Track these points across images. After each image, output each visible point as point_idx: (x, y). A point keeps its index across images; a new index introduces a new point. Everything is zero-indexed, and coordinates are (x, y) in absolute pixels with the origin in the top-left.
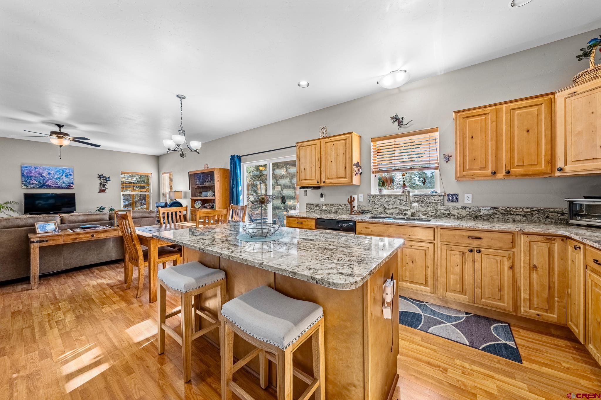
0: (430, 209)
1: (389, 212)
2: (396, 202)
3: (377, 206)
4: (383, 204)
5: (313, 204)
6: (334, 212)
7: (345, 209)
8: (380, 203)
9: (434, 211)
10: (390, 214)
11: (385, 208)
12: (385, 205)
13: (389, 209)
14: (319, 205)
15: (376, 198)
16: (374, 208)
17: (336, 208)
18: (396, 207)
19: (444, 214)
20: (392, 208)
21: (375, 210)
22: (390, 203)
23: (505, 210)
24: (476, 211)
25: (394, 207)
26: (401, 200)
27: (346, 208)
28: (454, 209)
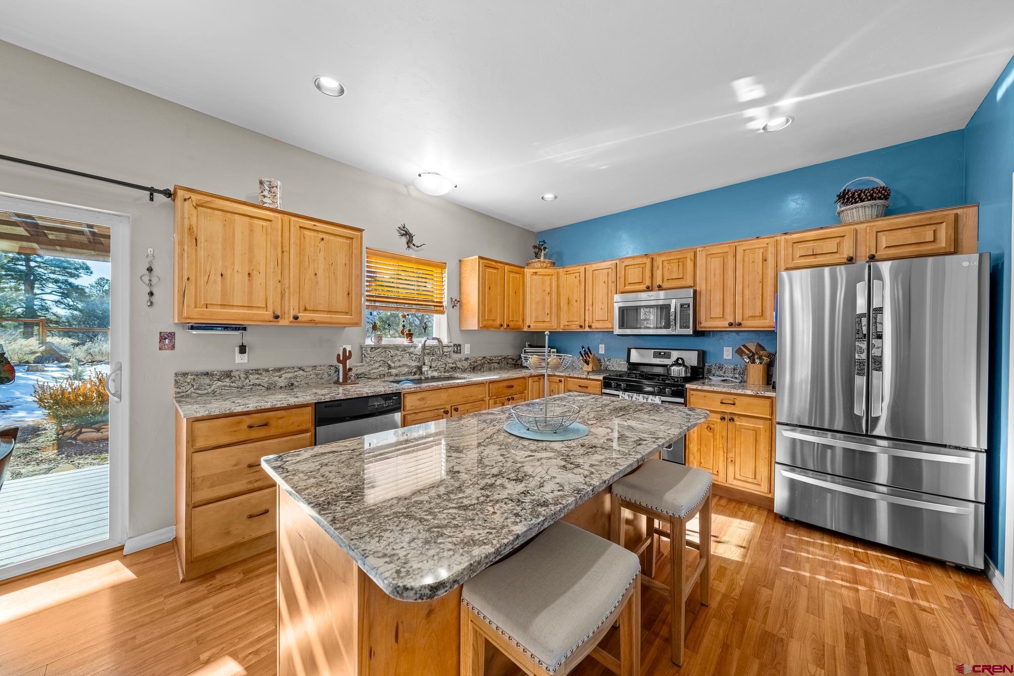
0: (440, 363)
1: (393, 371)
2: (405, 356)
3: (377, 365)
4: (386, 360)
5: (207, 374)
6: (283, 385)
7: (313, 376)
8: (383, 359)
9: (444, 366)
10: (396, 375)
11: (390, 367)
12: (389, 362)
13: (395, 368)
14: (233, 374)
15: (377, 351)
16: (373, 369)
17: (290, 375)
18: (405, 363)
19: (452, 368)
20: (400, 367)
21: (374, 371)
22: (396, 359)
23: (490, 359)
24: (474, 362)
25: (401, 364)
26: (410, 353)
27: (317, 375)
28: (460, 361)
